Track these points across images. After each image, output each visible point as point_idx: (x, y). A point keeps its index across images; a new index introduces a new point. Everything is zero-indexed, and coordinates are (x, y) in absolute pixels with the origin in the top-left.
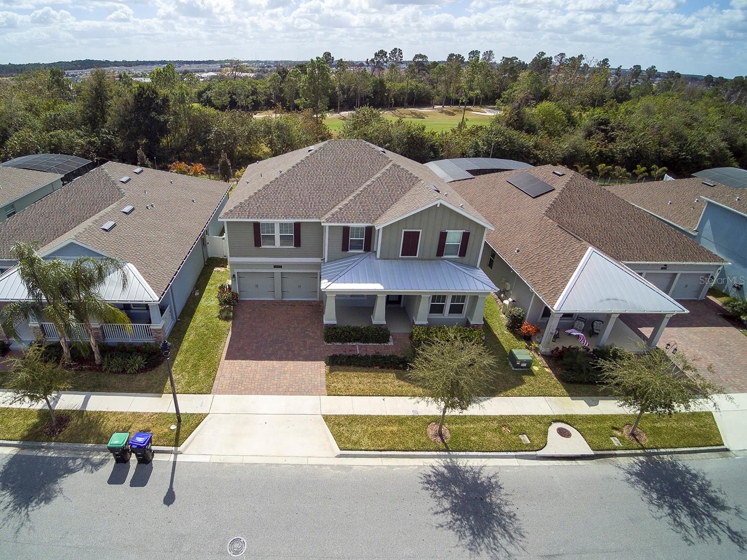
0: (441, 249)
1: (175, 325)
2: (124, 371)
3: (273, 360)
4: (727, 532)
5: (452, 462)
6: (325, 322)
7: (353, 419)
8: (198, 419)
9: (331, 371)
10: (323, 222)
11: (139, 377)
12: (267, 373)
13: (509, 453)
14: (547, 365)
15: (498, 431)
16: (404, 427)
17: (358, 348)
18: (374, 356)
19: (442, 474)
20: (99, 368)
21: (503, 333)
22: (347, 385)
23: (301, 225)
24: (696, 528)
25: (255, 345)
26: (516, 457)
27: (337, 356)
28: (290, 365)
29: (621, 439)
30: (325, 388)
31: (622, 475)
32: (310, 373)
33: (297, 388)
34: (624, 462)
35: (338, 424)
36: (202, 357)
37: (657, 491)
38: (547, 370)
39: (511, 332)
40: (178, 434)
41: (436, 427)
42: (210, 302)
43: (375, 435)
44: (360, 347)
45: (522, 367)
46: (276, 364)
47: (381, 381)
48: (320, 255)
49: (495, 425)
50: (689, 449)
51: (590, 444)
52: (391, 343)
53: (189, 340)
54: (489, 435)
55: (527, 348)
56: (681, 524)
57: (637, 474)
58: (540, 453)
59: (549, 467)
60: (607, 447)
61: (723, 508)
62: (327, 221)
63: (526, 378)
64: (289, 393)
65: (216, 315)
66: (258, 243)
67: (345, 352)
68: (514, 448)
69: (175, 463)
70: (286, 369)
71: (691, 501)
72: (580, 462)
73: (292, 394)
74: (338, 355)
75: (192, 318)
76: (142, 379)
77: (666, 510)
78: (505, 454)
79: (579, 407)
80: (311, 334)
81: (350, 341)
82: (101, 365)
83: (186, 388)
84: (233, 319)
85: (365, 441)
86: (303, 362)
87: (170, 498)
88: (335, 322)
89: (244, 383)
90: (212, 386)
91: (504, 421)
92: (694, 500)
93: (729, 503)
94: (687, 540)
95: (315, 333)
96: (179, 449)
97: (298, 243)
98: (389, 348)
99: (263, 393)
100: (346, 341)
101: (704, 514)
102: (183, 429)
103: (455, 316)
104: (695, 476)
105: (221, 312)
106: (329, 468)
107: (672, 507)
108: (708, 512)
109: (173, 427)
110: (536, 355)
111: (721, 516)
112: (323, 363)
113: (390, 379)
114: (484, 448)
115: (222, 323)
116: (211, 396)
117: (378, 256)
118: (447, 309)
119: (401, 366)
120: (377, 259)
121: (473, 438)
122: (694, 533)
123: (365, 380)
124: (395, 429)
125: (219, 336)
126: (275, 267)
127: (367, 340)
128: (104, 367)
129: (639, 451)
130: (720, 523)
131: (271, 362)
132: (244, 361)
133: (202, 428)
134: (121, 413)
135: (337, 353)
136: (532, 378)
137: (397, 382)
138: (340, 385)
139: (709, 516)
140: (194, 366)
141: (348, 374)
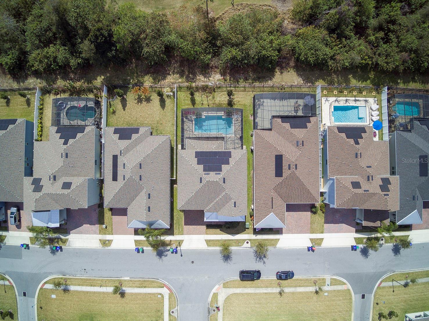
9: (207, 229)
12: (194, 229)
30: (205, 233)
32: (203, 229)
34: (255, 248)
35: (208, 241)
36: (179, 226)
37: (257, 254)
45: (246, 227)
49: (236, 241)
51: (251, 245)
53: (175, 220)
56: (257, 260)
57: (255, 251)
61: (266, 258)
63: (246, 230)
64: (198, 234)
68: (238, 245)
69: (181, 249)
70: (198, 228)
71: (261, 256)
75: (174, 211)
77: (256, 257)
79: (254, 237)
83: (178, 234)
85: (212, 245)
86: (201, 226)
87: (182, 256)
89: (189, 232)
99: (193, 234)
102: (180, 243)
106: (205, 249)
112: (205, 226)
113: (218, 230)
116: (184, 235)
123: (213, 231)
124: (217, 242)
125: (181, 219)
130: (263, 260)
131: (194, 226)
132: (188, 226)
133: (183, 243)
135: (208, 224)
141: (210, 229)
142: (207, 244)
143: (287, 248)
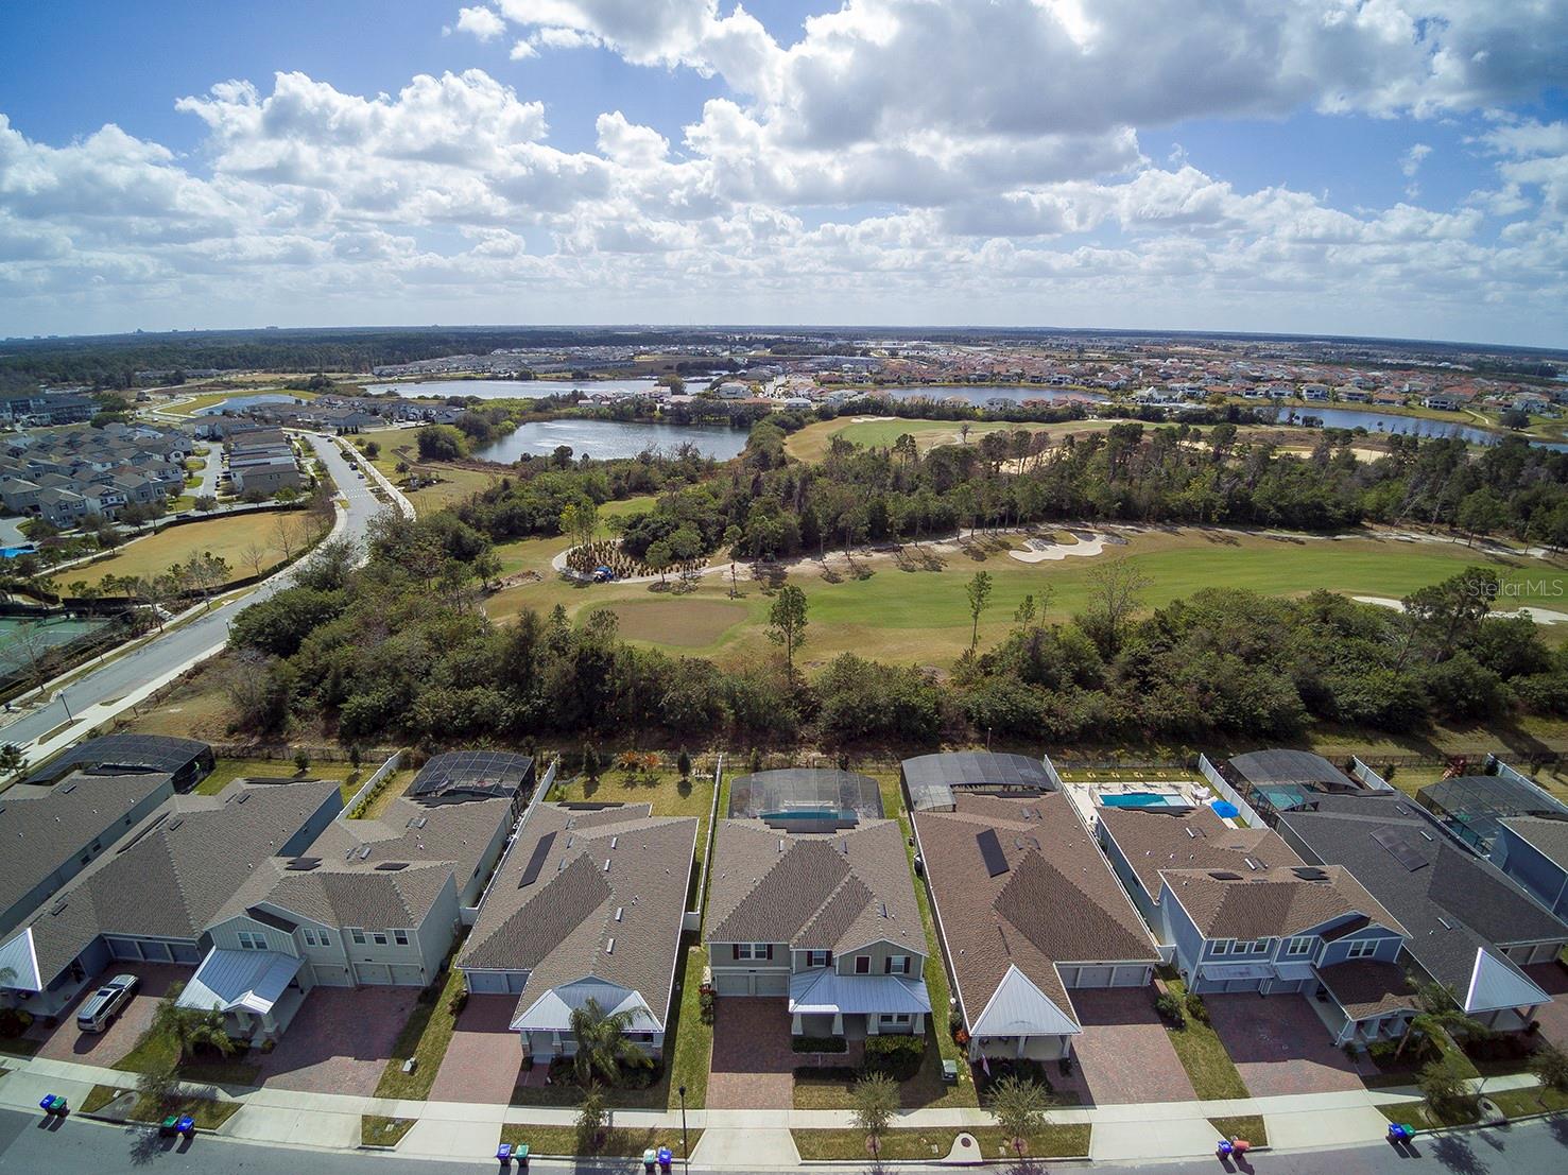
0: (888, 968)
2: (634, 1088)
3: (751, 1072)
5: (879, 1168)
6: (793, 1033)
7: (812, 1132)
8: (700, 1132)
9: (797, 1085)
10: (790, 946)
11: (647, 1093)
12: (747, 1086)
13: (921, 1161)
14: (972, 1075)
15: (917, 1141)
16: (849, 1140)
17: (821, 1059)
18: (832, 1068)
21: (944, 1037)
22: (809, 1098)
23: (772, 945)
25: (735, 1055)
26: (925, 1164)
27: (802, 1067)
28: (765, 1077)
29: (1007, 1148)
30: (791, 1102)
33: (770, 1101)
34: (1003, 1168)
38: (971, 1080)
39: (952, 1035)
40: (686, 1146)
41: (870, 1139)
43: (827, 1147)
44: (822, 1057)
46: (753, 1076)
47: (835, 1094)
48: (790, 965)
50: (1056, 1158)
52: (847, 1052)
53: (680, 1050)
55: (960, 1055)
58: (943, 1161)
59: (946, 1172)
60: (994, 1155)
62: (793, 945)
63: (950, 1089)
64: (764, 1107)
65: (698, 1018)
67: (809, 1062)
68: (925, 1156)
69: (686, 1172)
70: (761, 1082)
72: (971, 1168)
73: (767, 1108)
76: (649, 1095)
78: (918, 1161)
80: (781, 1042)
81: (813, 1051)
84: (713, 1022)
86: (775, 1074)
88: (801, 1033)
89: (730, 1098)
90: (704, 1101)
91: (923, 1132)
95: (785, 1041)
96: (688, 1160)
98: (845, 1058)
99: (745, 1107)
100: (809, 1051)
103: (903, 1024)
109: (682, 1142)
110: (965, 1064)
112: (791, 1075)
114: (903, 1156)
115: (704, 1028)
116: (705, 1110)
117: (838, 972)
118: (895, 1018)
119: (851, 1080)
120: (836, 975)
121: (897, 1148)
123: (823, 1093)
125: (703, 1045)
126: (751, 971)
127: (827, 1049)
129: (1016, 1159)
131: (750, 1074)
132: (727, 1074)
134: (641, 1129)
135: (803, 1065)
136: (956, 1088)
137: (846, 1095)
138: (803, 1099)
140: (688, 1080)
141: (811, 1087)
142: (800, 1148)
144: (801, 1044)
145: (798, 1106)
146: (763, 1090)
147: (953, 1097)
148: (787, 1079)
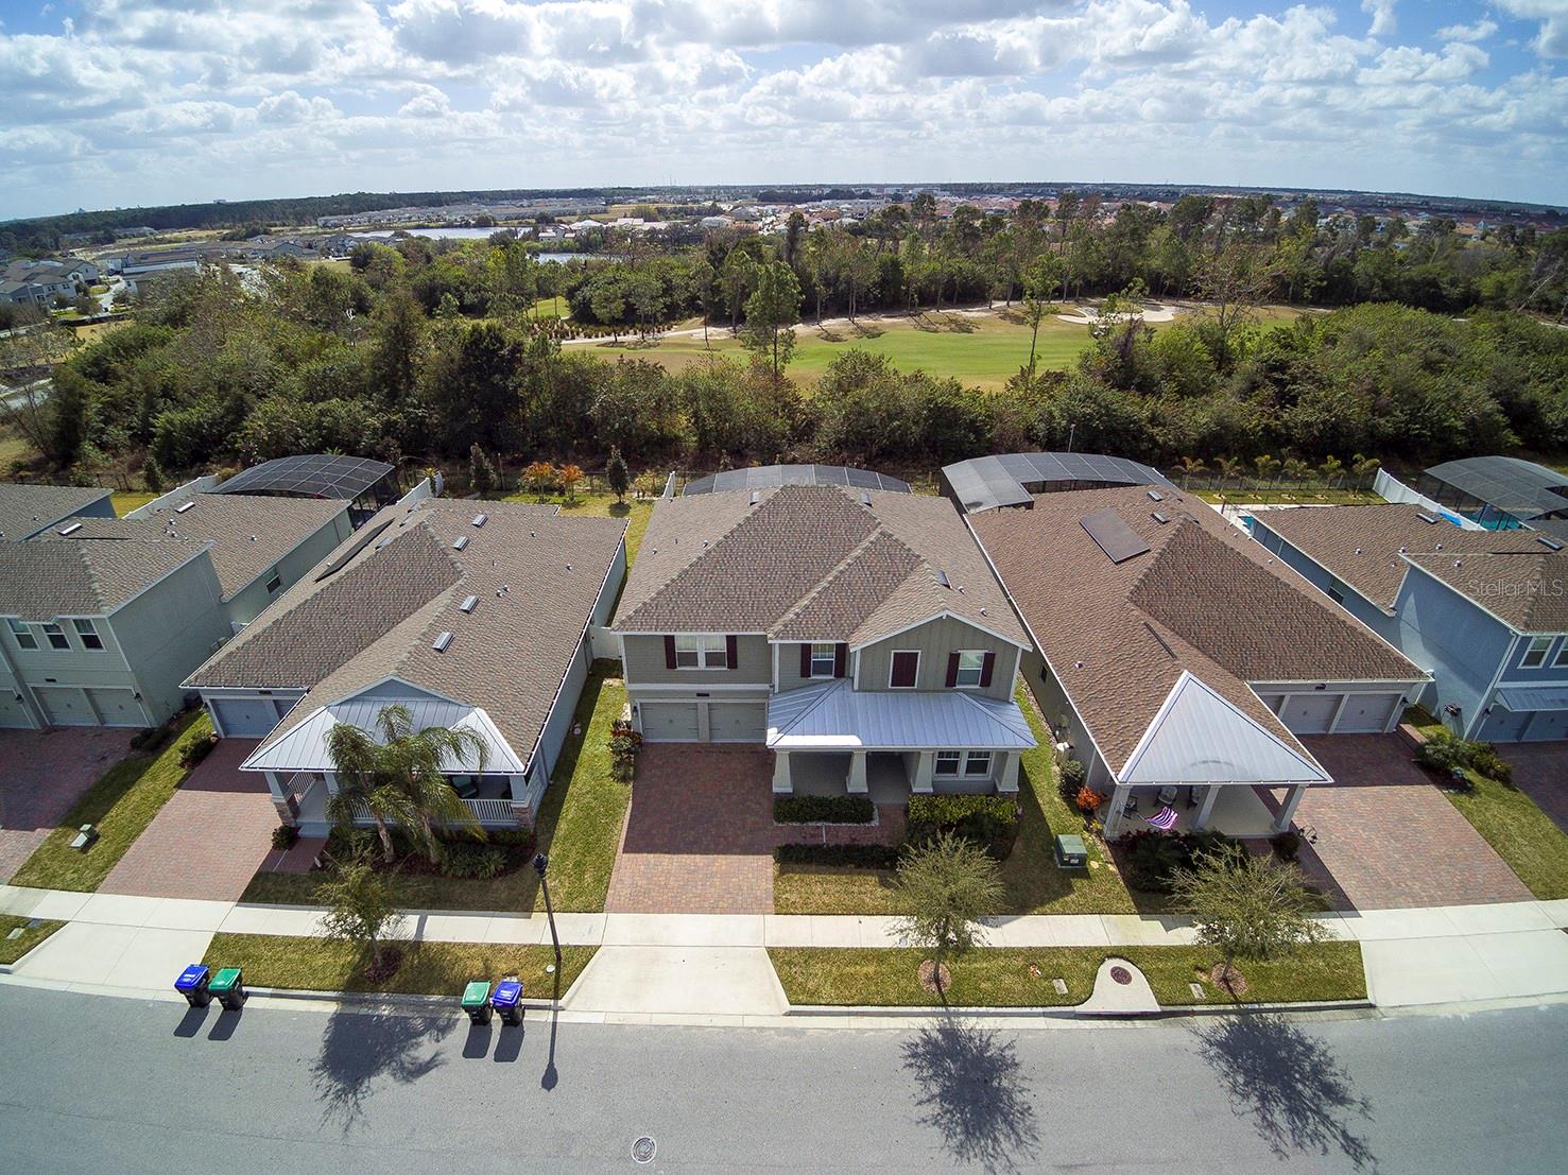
0: (952, 676)
1: (546, 793)
2: (473, 876)
3: (695, 853)
4: (1340, 1138)
5: (951, 1023)
6: (775, 790)
7: (811, 954)
8: (587, 953)
9: (782, 872)
10: (771, 639)
11: (496, 884)
12: (686, 876)
13: (1035, 1010)
14: (1112, 861)
15: (1022, 972)
16: (884, 968)
17: (825, 833)
18: (848, 848)
19: (935, 1044)
20: (435, 871)
21: (1052, 801)
22: (804, 896)
23: (738, 640)
24: (1293, 1131)
25: (668, 826)
26: (1044, 1015)
27: (792, 847)
28: (722, 861)
29: (1207, 987)
30: (771, 902)
31: (1197, 1044)
32: (750, 875)
33: (730, 901)
34: (1205, 1024)
35: (789, 963)
36: (587, 851)
37: (1246, 1072)
38: (1112, 868)
39: (1065, 799)
40: (557, 979)
41: (931, 969)
42: (598, 747)
43: (842, 981)
44: (828, 830)
45: (1073, 865)
46: (699, 859)
47: (855, 889)
48: (769, 680)
49: (1019, 963)
50: (1309, 1004)
51: (1157, 993)
52: (875, 823)
53: (569, 817)
54: (1007, 980)
55: (1086, 829)
56: (1271, 1125)
57: (1220, 1044)
58: (1079, 1009)
59: (1090, 1031)
60: (1182, 999)
61: (1342, 1100)
62: (777, 635)
63: (1077, 883)
64: (718, 910)
65: (608, 773)
66: (671, 664)
67: (804, 837)
68: (1043, 1000)
69: (554, 1024)
70: (715, 869)
71: (1294, 1089)
72: (1139, 1024)
73: (723, 911)
74: (793, 844)
75: (571, 777)
76: (501, 887)
77: (1254, 1102)
78: (1028, 1010)
79: (1151, 933)
80: (753, 806)
81: (811, 821)
82: (439, 865)
83: (566, 903)
84: (634, 778)
85: (828, 991)
86: (741, 857)
87: (550, 1080)
88: (791, 790)
89: (653, 894)
90: (604, 899)
91: (1033, 955)
92: (1300, 1086)
93: (1355, 1094)
94: (1277, 1150)
95: (760, 804)
96: (560, 1003)
97: (733, 664)
98: (873, 831)
99: (681, 911)
100: (805, 820)
101: (1310, 1109)
102: (564, 971)
103: (977, 777)
104: (1310, 1048)
105: (617, 765)
106: (773, 1032)
107: (1263, 1098)
108: (1317, 1106)
109: (551, 968)
110: (1098, 842)
111: (1337, 1113)
112: (770, 858)
113: (868, 886)
114: (998, 1000)
115: (617, 787)
116: (604, 915)
117: (856, 687)
118: (963, 766)
119: (887, 864)
120: (854, 691)
121: (983, 985)
122: (1289, 1140)
123: (833, 888)
124: (871, 969)
125: (612, 813)
126: (699, 695)
127: (838, 818)
128: (445, 868)
129: (1230, 1007)
130: (1332, 1124)
131: (693, 856)
132: (652, 855)
133: (591, 969)
134: (475, 945)
135: (792, 841)
136: (1085, 882)
137: (879, 892)
138: (793, 897)
139: (1318, 1112)
140: (577, 865)
141: (808, 878)
142: (788, 984)
143: (1465, 1011)
144: (790, 808)
145: (783, 908)
146: (717, 881)
147: (1084, 896)
148: (765, 865)
